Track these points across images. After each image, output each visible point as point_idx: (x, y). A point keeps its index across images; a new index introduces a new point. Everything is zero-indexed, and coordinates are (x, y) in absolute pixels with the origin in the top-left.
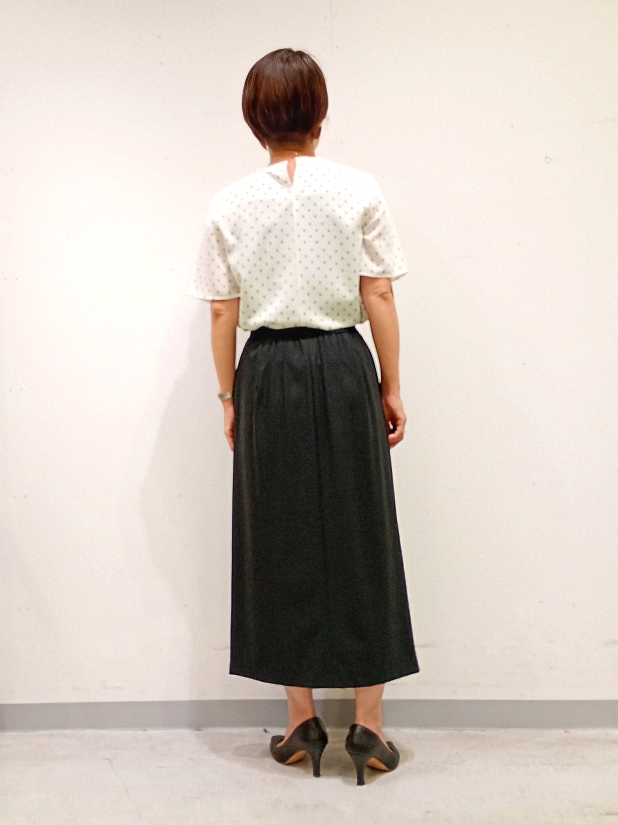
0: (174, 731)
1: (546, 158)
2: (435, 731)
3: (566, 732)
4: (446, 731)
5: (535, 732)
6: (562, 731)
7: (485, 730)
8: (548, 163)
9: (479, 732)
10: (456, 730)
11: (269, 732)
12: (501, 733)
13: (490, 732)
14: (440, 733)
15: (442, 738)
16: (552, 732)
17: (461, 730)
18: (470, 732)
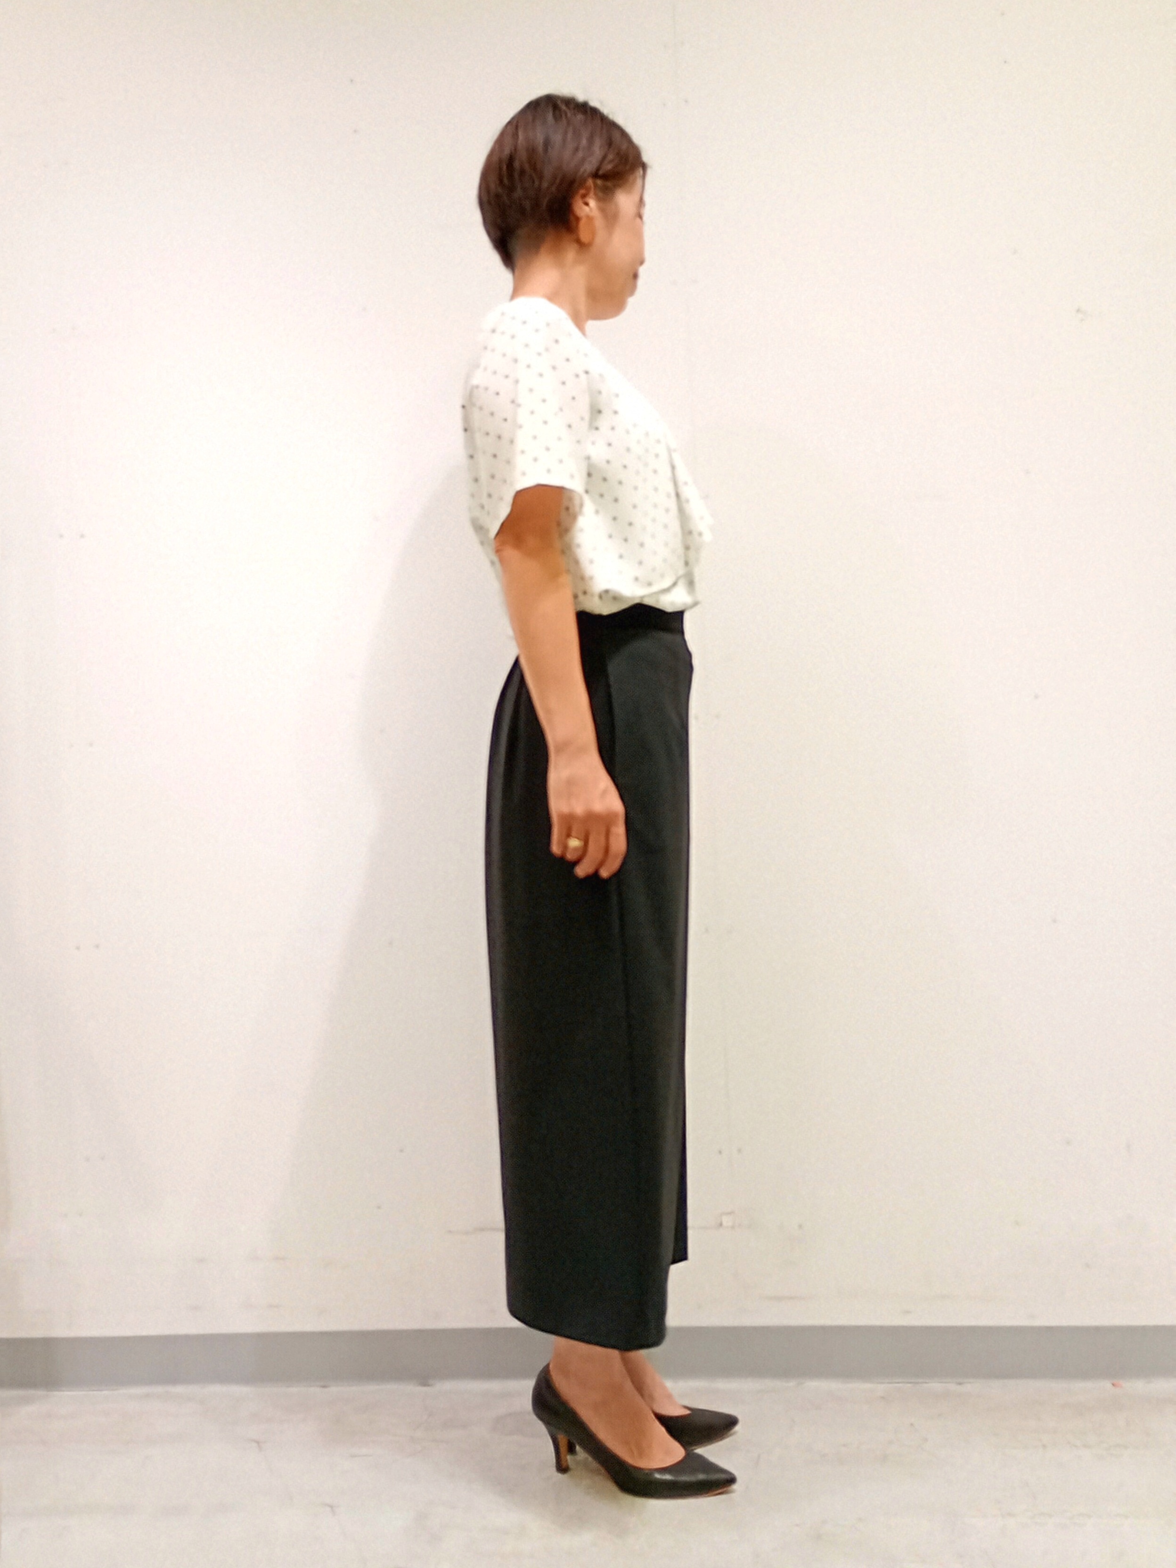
0: (378, 1387)
1: (1078, 311)
2: (867, 1386)
3: (1113, 1385)
4: (890, 1385)
6: (1107, 1384)
8: (1082, 320)
9: (952, 1387)
10: (910, 1383)
12: (996, 1389)
13: (973, 1387)
14: (880, 1388)
15: (883, 1398)
16: (1088, 1385)
17: (918, 1383)
18: (936, 1386)
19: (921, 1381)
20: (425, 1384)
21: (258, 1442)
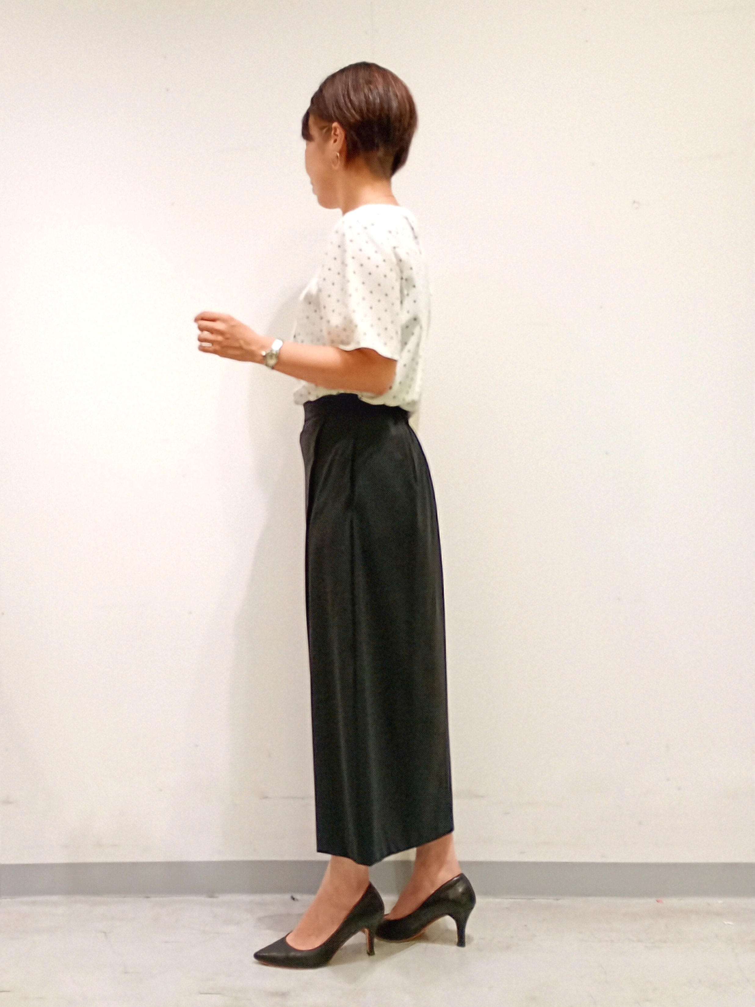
0: (182, 898)
1: (634, 202)
2: (497, 900)
3: (658, 901)
4: (513, 900)
5: (620, 901)
6: (652, 901)
7: (560, 899)
8: (637, 208)
9: (551, 901)
10: (524, 899)
11: (297, 900)
12: (580, 903)
13: (566, 901)
14: (506, 902)
15: (507, 908)
16: (642, 901)
17: (530, 899)
18: (543, 901)
19: (531, 897)
20: (211, 896)
21: (105, 933)
